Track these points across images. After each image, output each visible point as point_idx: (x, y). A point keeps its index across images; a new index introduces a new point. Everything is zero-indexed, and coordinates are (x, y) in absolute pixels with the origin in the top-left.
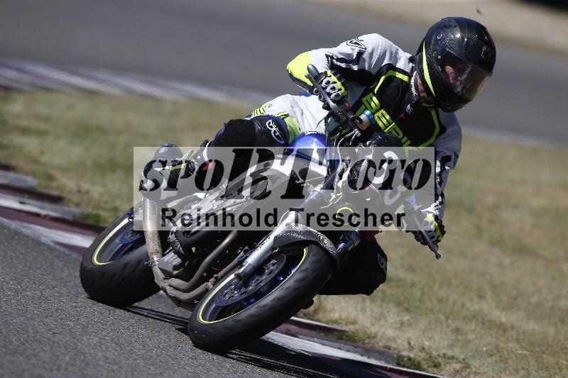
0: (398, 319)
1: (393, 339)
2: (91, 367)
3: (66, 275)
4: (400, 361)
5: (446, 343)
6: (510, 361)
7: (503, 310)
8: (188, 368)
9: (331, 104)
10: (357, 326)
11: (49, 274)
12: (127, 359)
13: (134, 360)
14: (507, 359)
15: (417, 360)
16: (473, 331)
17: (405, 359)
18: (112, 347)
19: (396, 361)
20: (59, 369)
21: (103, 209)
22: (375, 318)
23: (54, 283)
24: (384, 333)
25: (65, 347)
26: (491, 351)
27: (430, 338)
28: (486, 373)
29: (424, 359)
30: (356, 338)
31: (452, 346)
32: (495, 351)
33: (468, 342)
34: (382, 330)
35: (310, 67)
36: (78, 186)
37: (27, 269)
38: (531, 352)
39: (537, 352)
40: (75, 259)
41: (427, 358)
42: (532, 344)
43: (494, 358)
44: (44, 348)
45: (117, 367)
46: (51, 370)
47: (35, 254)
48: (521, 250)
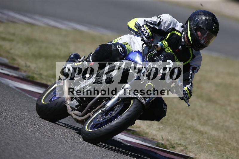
0: (158, 127)
1: (156, 135)
2: (29, 140)
3: (19, 101)
4: (158, 145)
5: (178, 138)
6: (204, 147)
7: (202, 125)
8: (70, 143)
9: (145, 39)
10: (140, 129)
11: (12, 100)
12: (44, 138)
13: (47, 138)
14: (203, 146)
15: (165, 145)
16: (189, 134)
17: (160, 144)
18: (38, 133)
19: (156, 145)
20: (16, 141)
21: (36, 74)
22: (148, 126)
23: (14, 104)
24: (151, 132)
25: (19, 131)
26: (197, 142)
27: (171, 136)
28: (194, 152)
29: (168, 145)
30: (140, 134)
31: (180, 139)
32: (198, 143)
33: (187, 138)
34: (151, 131)
35: (136, 23)
36: (26, 63)
37: (3, 98)
38: (213, 143)
39: (216, 144)
40: (24, 95)
41: (170, 144)
42: (214, 140)
43: (198, 146)
44: (10, 132)
45: (40, 141)
46: (13, 141)
47: (7, 91)
48: (210, 100)
